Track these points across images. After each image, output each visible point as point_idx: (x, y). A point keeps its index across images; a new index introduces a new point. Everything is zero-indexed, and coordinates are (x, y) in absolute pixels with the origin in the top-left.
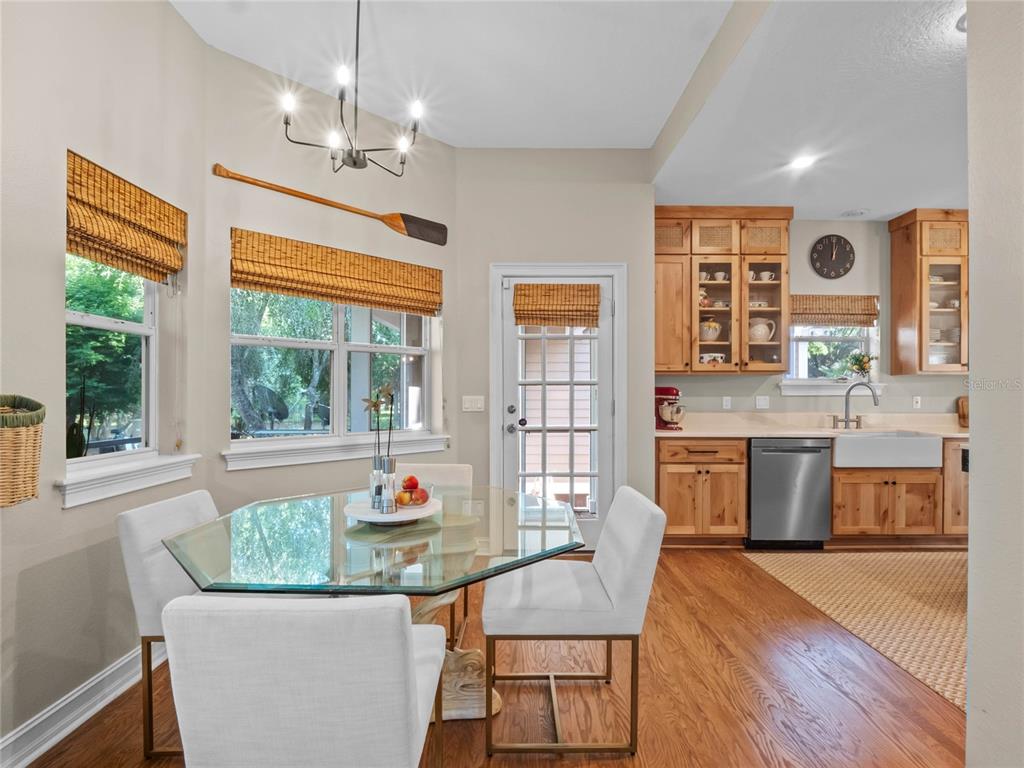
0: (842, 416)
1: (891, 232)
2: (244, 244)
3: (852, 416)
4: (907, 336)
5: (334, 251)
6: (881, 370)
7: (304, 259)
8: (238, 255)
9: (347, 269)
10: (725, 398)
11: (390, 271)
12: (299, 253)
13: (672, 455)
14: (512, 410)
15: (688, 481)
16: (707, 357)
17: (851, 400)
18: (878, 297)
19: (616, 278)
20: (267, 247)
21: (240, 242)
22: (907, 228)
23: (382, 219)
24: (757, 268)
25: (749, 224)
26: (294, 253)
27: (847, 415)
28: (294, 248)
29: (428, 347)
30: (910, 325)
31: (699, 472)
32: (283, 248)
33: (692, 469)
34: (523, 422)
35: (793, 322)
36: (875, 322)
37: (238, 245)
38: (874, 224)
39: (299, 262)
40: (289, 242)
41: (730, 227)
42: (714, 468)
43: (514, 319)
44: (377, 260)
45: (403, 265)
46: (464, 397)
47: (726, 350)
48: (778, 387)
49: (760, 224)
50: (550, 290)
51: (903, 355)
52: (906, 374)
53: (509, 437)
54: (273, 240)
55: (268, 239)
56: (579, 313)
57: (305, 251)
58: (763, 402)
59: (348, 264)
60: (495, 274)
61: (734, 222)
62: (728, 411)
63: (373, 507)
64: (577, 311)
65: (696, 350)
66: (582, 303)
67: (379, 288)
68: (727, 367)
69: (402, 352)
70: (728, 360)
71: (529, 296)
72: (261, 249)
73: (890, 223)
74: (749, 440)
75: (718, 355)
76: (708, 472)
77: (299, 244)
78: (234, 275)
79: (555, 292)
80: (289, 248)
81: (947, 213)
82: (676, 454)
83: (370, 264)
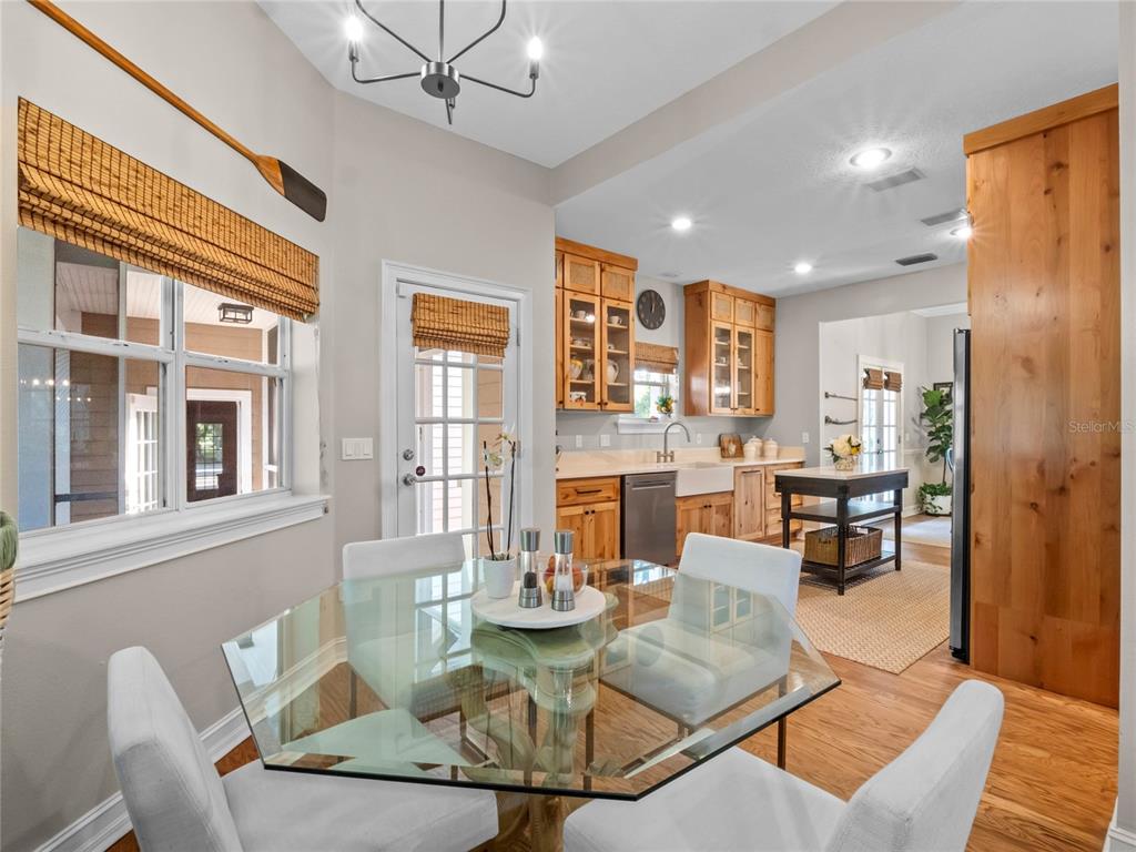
0: (662, 452)
1: (685, 294)
2: (43, 139)
3: (669, 452)
4: (697, 384)
5: (191, 194)
6: (679, 412)
7: (148, 197)
8: (31, 159)
9: (210, 229)
10: (577, 437)
11: (263, 245)
12: (140, 184)
13: (564, 498)
14: (407, 456)
15: (577, 522)
16: (576, 395)
17: (668, 436)
18: (676, 349)
19: (522, 303)
20: (87, 157)
21: (36, 132)
22: (700, 294)
23: (255, 161)
24: (612, 311)
25: (608, 268)
26: (133, 181)
27: (665, 451)
28: (133, 173)
29: (288, 366)
30: (702, 376)
31: (587, 513)
32: (115, 166)
33: (579, 510)
34: (420, 471)
35: (638, 367)
36: (674, 370)
37: (31, 138)
38: (675, 285)
39: (140, 200)
40: (125, 158)
41: (593, 267)
42: (598, 507)
43: (411, 339)
44: (247, 223)
45: (278, 239)
46: (344, 440)
47: (589, 388)
48: (616, 425)
49: (615, 269)
50: (458, 307)
51: (695, 400)
52: (699, 415)
53: (405, 490)
54: (97, 147)
55: (88, 141)
56: (489, 339)
57: (149, 182)
58: (605, 440)
59: (210, 221)
60: (388, 275)
61: (597, 263)
62: (579, 449)
63: (521, 605)
64: (487, 336)
65: (568, 387)
66: (490, 327)
67: (251, 270)
68: (588, 406)
69: (261, 372)
70: (590, 398)
71: (434, 311)
72: (76, 157)
73: (686, 287)
74: (622, 478)
75: (583, 394)
76: (593, 512)
77: (141, 168)
78: (24, 196)
79: (464, 310)
80: (124, 169)
81: (724, 287)
82: (567, 496)
83: (238, 227)
